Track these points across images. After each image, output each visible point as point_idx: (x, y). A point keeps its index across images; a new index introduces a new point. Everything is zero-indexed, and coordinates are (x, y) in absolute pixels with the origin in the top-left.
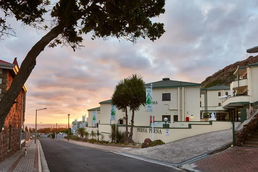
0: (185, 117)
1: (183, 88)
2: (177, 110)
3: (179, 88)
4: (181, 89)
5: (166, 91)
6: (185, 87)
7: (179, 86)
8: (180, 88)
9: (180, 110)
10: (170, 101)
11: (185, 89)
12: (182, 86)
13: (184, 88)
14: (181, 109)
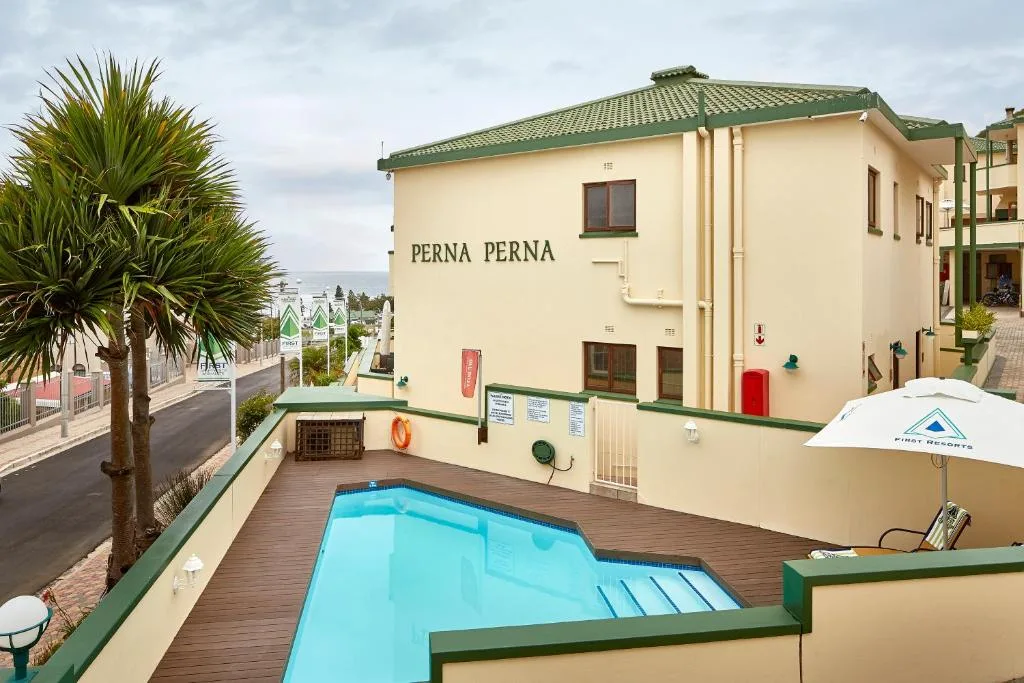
0: (736, 364)
1: (722, 135)
2: (680, 308)
3: (690, 138)
4: (707, 143)
5: (608, 166)
6: (737, 130)
7: (690, 124)
8: (701, 139)
9: (702, 309)
10: (631, 240)
11: (738, 140)
12: (710, 123)
13: (732, 137)
14: (707, 305)
